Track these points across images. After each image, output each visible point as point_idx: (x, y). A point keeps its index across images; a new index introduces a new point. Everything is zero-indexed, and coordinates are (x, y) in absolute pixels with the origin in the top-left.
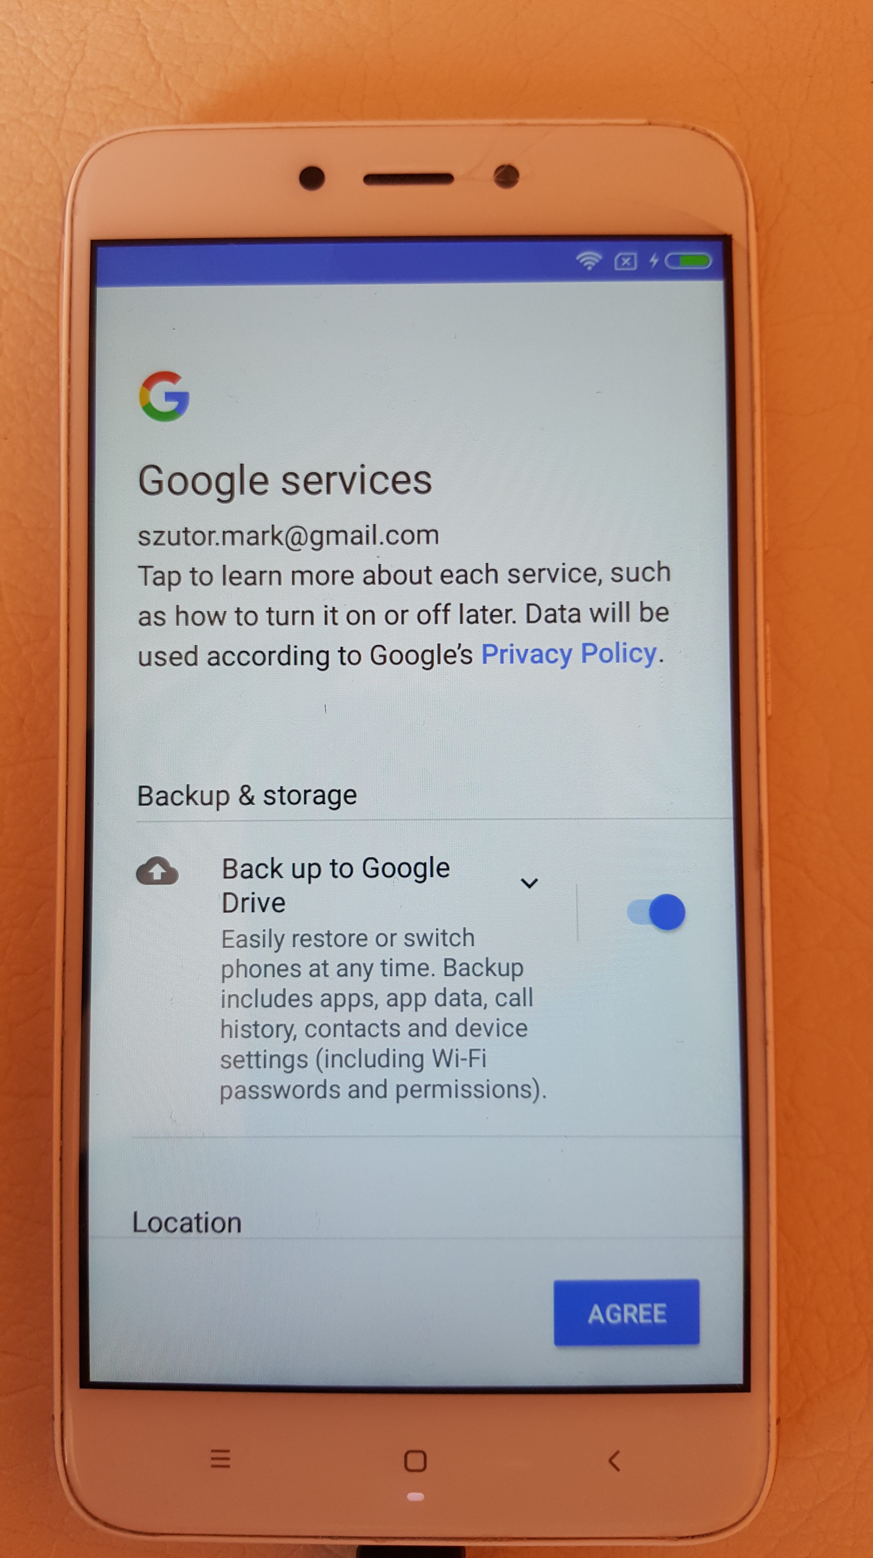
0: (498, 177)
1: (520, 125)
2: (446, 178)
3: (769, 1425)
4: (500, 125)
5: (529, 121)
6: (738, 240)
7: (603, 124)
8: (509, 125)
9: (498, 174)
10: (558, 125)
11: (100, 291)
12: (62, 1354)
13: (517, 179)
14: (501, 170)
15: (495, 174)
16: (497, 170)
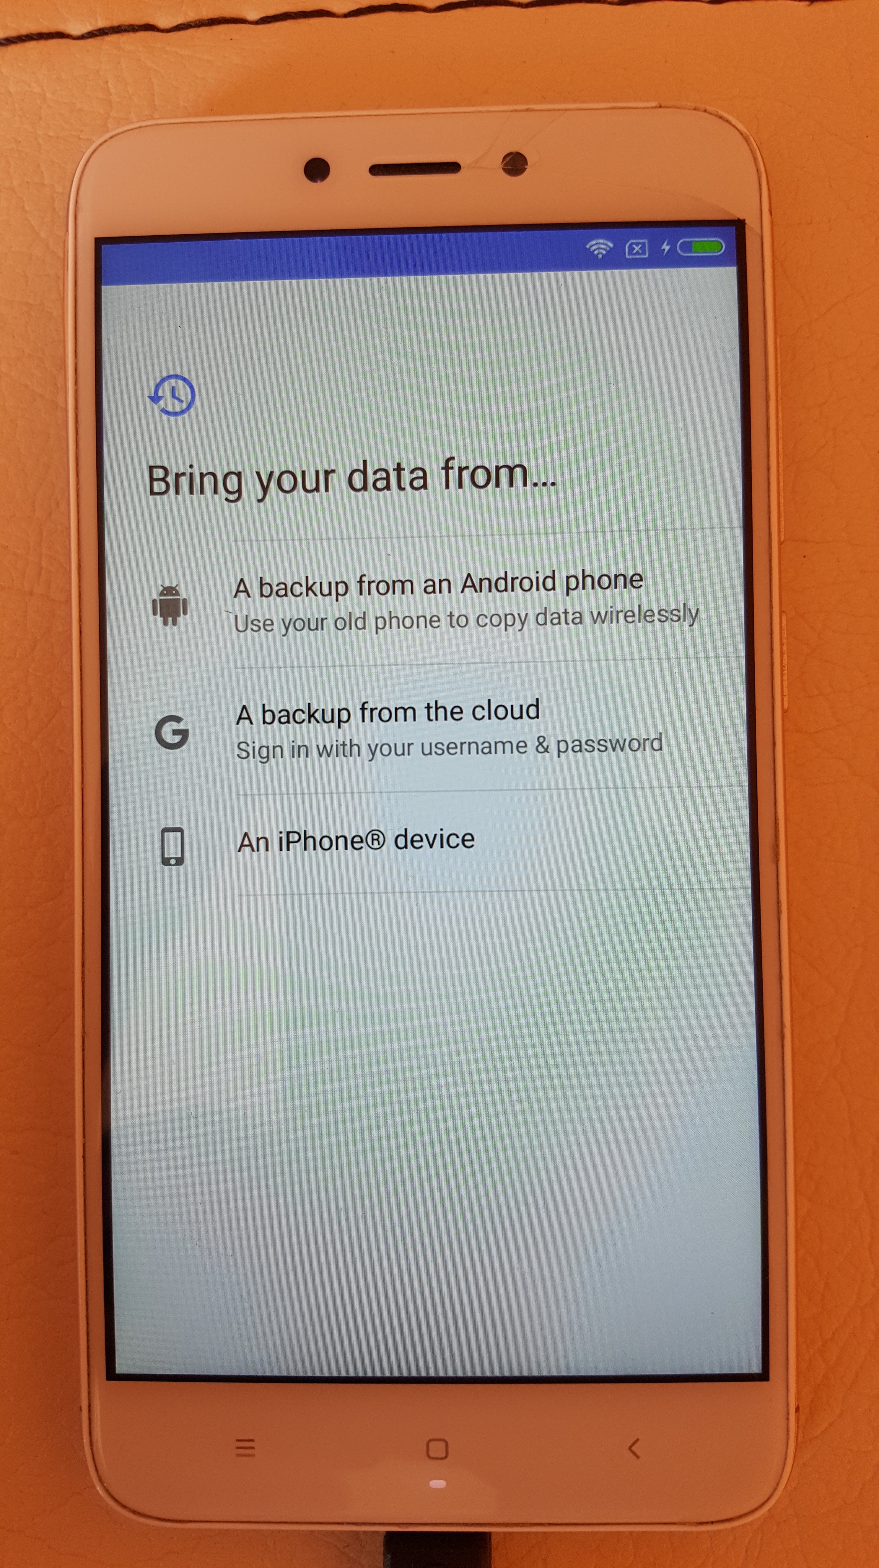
0: (505, 165)
2: (453, 167)
3: (788, 1414)
4: (506, 111)
5: (537, 107)
6: (752, 224)
7: (612, 108)
8: (516, 111)
10: (564, 110)
11: (106, 289)
12: (88, 1347)
13: (526, 167)
14: (509, 158)
15: (503, 161)
16: (504, 158)
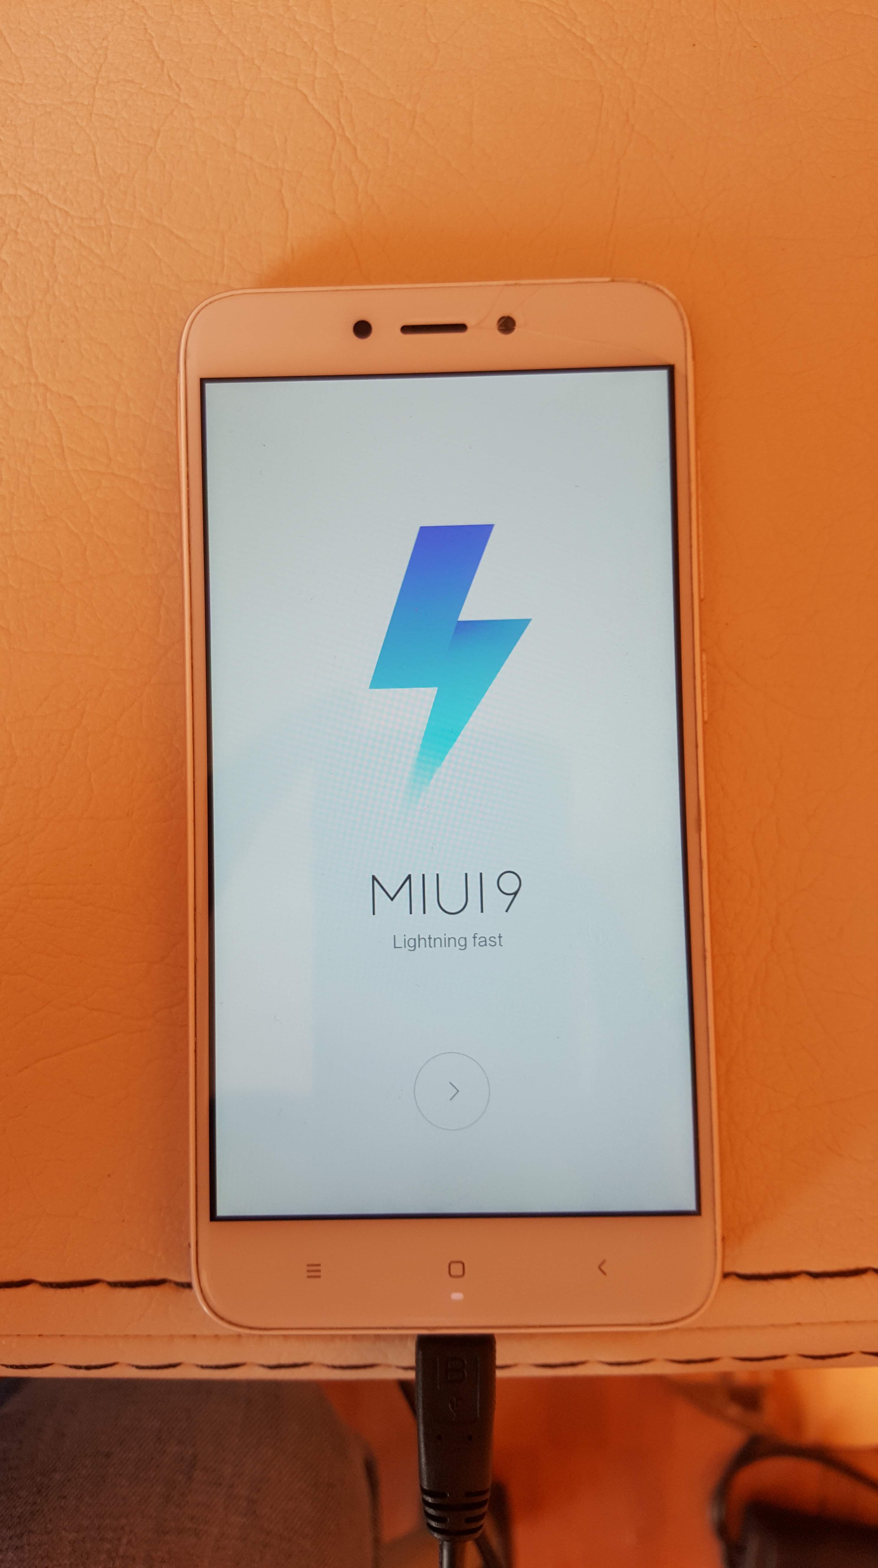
0: (500, 326)
1: (516, 284)
2: (460, 327)
3: (716, 1240)
4: (500, 286)
5: (523, 282)
6: (680, 368)
7: (579, 282)
8: (507, 285)
9: (499, 324)
10: (544, 284)
13: (515, 327)
14: (503, 320)
15: (498, 324)
16: (499, 321)
